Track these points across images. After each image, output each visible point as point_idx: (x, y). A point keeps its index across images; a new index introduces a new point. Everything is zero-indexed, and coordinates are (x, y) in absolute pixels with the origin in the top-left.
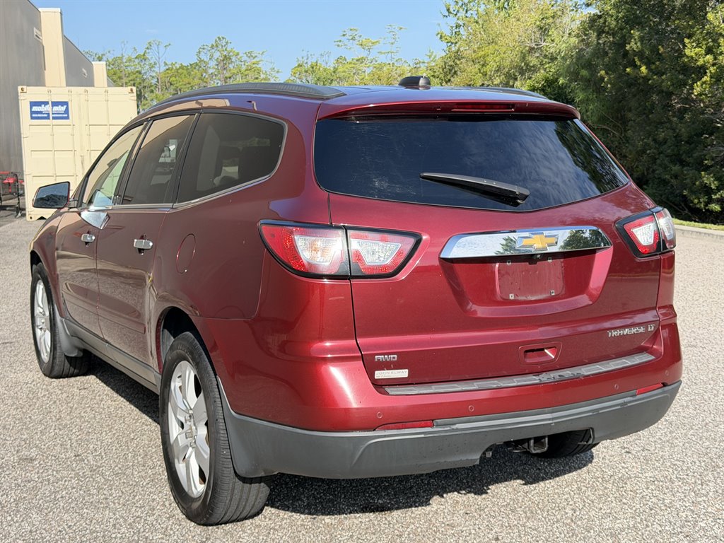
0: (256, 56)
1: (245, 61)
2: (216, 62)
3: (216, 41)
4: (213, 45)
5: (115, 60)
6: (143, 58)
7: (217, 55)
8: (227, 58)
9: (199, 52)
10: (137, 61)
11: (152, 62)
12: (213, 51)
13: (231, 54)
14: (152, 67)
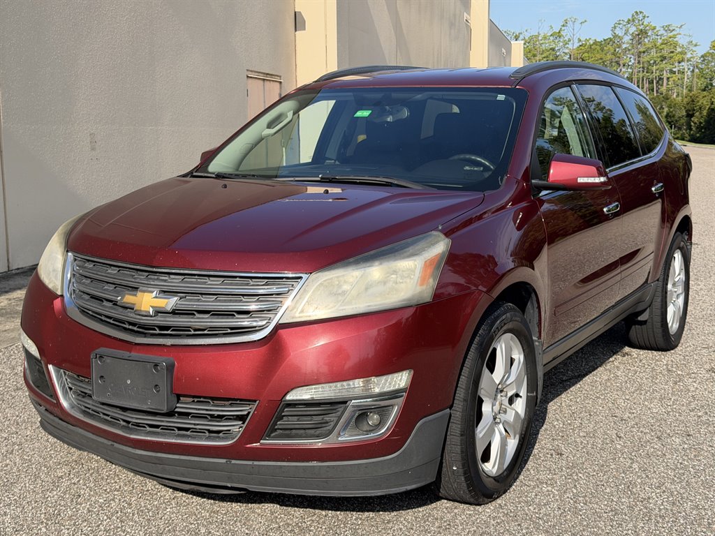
0: (674, 30)
1: (661, 35)
2: (630, 37)
3: (633, 16)
4: (629, 20)
5: (531, 38)
6: (558, 35)
7: (633, 30)
8: (643, 33)
9: (615, 27)
10: (551, 38)
11: (566, 39)
12: (629, 25)
13: (647, 28)
14: (566, 43)
